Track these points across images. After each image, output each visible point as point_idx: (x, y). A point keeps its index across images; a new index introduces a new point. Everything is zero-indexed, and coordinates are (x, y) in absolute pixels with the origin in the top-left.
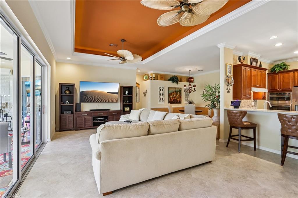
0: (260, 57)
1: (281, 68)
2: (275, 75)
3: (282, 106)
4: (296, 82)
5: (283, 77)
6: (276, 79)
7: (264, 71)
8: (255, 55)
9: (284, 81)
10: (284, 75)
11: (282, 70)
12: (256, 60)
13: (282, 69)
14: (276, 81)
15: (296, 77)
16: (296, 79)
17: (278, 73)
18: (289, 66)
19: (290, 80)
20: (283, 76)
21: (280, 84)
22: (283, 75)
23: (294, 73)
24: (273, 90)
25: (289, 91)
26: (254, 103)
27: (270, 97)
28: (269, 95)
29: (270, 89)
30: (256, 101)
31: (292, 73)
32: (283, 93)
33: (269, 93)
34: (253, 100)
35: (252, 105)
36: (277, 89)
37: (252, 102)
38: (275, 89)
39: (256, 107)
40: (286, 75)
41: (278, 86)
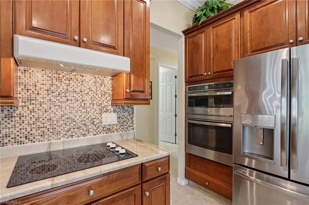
1: (212, 9)
2: (199, 35)
4: (249, 45)
5: (217, 34)
9: (217, 47)
10: (218, 28)
17: (204, 25)
19: (230, 40)
20: (215, 32)
21: (209, 56)
22: (215, 30)
23: (242, 16)
24: (193, 78)
25: (232, 77)
26: (119, 118)
27: (190, 98)
28: (187, 91)
29: (190, 76)
30: (133, 109)
31: (237, 16)
32: (214, 84)
33: (187, 87)
34: (111, 107)
35: (103, 124)
36: (202, 75)
37: (104, 115)
38: (199, 74)
39: (129, 129)
40: (222, 29)
41: (206, 64)
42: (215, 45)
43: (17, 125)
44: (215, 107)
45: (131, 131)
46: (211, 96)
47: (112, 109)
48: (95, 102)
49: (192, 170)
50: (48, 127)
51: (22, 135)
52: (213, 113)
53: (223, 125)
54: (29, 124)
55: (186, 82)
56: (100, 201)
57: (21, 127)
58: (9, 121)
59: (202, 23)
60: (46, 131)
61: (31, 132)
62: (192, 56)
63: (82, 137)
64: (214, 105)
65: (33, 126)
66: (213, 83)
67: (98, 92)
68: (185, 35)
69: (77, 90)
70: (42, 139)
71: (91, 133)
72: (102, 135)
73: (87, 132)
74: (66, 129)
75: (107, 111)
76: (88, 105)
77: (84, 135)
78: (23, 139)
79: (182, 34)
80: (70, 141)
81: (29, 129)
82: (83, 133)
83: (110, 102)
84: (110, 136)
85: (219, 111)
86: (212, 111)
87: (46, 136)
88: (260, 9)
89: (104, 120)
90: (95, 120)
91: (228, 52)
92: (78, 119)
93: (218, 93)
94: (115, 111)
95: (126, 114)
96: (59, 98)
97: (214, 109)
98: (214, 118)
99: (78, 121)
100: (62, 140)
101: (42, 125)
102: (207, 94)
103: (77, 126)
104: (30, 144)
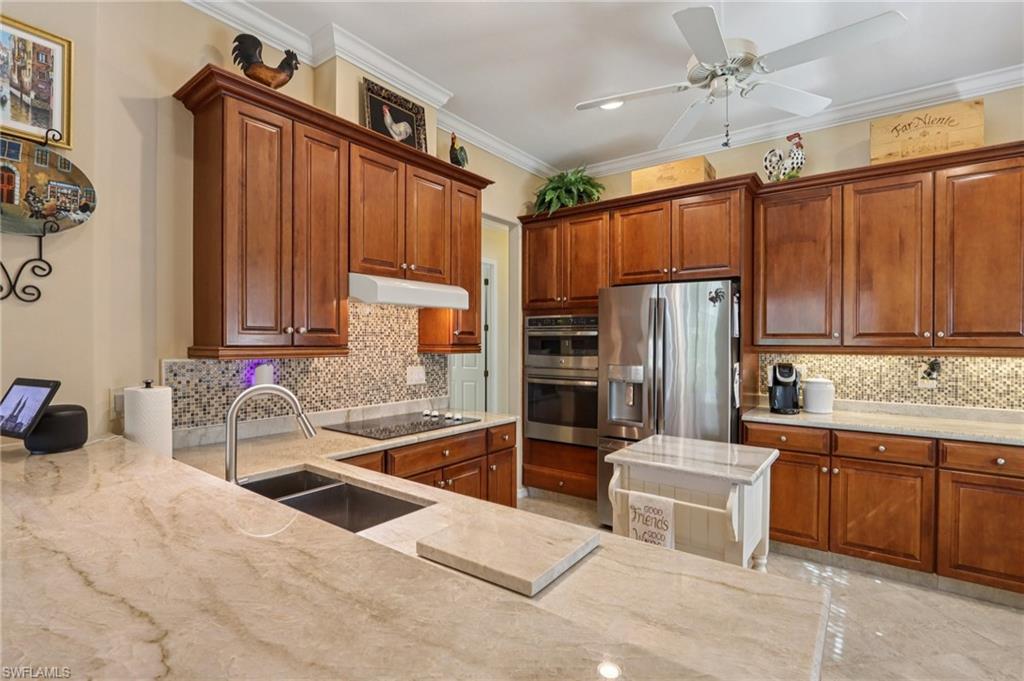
0: (443, 107)
1: (569, 192)
2: (548, 230)
3: (581, 383)
4: (620, 264)
5: (576, 236)
6: (552, 247)
7: (472, 190)
8: (394, 71)
9: (576, 257)
10: (578, 227)
11: (571, 204)
12: (411, 114)
13: (573, 199)
14: (552, 255)
15: (620, 240)
16: (620, 248)
17: (557, 216)
18: (604, 189)
19: (596, 251)
20: (574, 233)
21: (565, 270)
22: (574, 228)
23: (612, 217)
24: (539, 304)
25: (595, 308)
26: (427, 373)
27: (531, 338)
28: (527, 325)
29: (532, 298)
30: (446, 359)
31: (606, 216)
32: (573, 318)
33: (528, 318)
34: (416, 356)
35: (408, 383)
36: (553, 300)
37: (409, 368)
38: (549, 297)
39: (440, 392)
40: (584, 229)
41: (559, 282)
42: (573, 253)
43: (313, 383)
44: (574, 355)
45: (443, 396)
46: (566, 338)
47: (419, 360)
48: (397, 349)
49: (535, 468)
50: (345, 387)
51: (317, 398)
52: (571, 365)
53: (587, 383)
54: (325, 383)
55: (524, 309)
56: (452, 467)
57: (316, 386)
58: (305, 378)
59: (554, 213)
60: (342, 392)
61: (327, 395)
62: (536, 265)
63: (382, 404)
64: (571, 352)
65: (330, 385)
66: (570, 316)
67: (401, 334)
68: (524, 224)
69: (377, 330)
70: (338, 405)
71: (393, 398)
72: (406, 401)
73: (387, 397)
74: (364, 391)
75: (412, 363)
76: (389, 353)
77: (384, 401)
78: (319, 404)
79: (517, 221)
80: (369, 409)
81: (324, 390)
82: (384, 397)
83: (416, 349)
84: (417, 402)
85: (580, 362)
86: (568, 361)
87: (343, 401)
88: (634, 216)
89: (408, 377)
90: (398, 377)
91: (592, 269)
92: (377, 376)
93: (579, 333)
94: (422, 363)
95: (437, 368)
96: (356, 343)
97: (571, 358)
98: (572, 373)
99: (377, 379)
100: (360, 407)
101: (338, 385)
102: (560, 334)
103: (376, 387)
104: (325, 411)
